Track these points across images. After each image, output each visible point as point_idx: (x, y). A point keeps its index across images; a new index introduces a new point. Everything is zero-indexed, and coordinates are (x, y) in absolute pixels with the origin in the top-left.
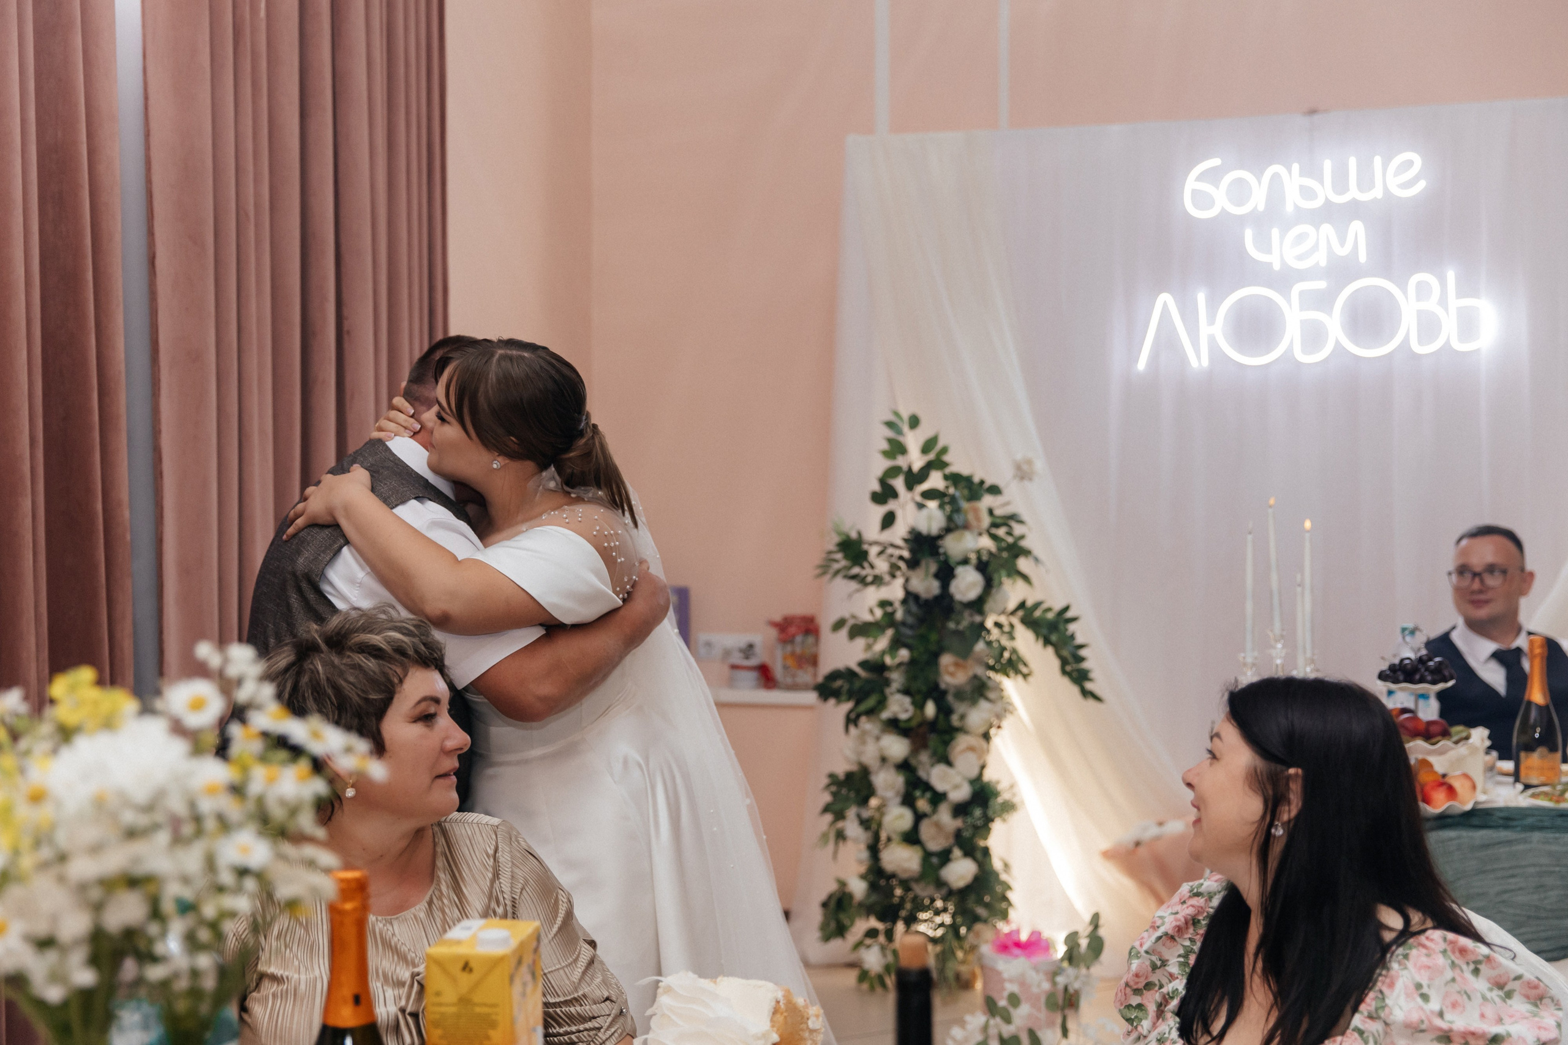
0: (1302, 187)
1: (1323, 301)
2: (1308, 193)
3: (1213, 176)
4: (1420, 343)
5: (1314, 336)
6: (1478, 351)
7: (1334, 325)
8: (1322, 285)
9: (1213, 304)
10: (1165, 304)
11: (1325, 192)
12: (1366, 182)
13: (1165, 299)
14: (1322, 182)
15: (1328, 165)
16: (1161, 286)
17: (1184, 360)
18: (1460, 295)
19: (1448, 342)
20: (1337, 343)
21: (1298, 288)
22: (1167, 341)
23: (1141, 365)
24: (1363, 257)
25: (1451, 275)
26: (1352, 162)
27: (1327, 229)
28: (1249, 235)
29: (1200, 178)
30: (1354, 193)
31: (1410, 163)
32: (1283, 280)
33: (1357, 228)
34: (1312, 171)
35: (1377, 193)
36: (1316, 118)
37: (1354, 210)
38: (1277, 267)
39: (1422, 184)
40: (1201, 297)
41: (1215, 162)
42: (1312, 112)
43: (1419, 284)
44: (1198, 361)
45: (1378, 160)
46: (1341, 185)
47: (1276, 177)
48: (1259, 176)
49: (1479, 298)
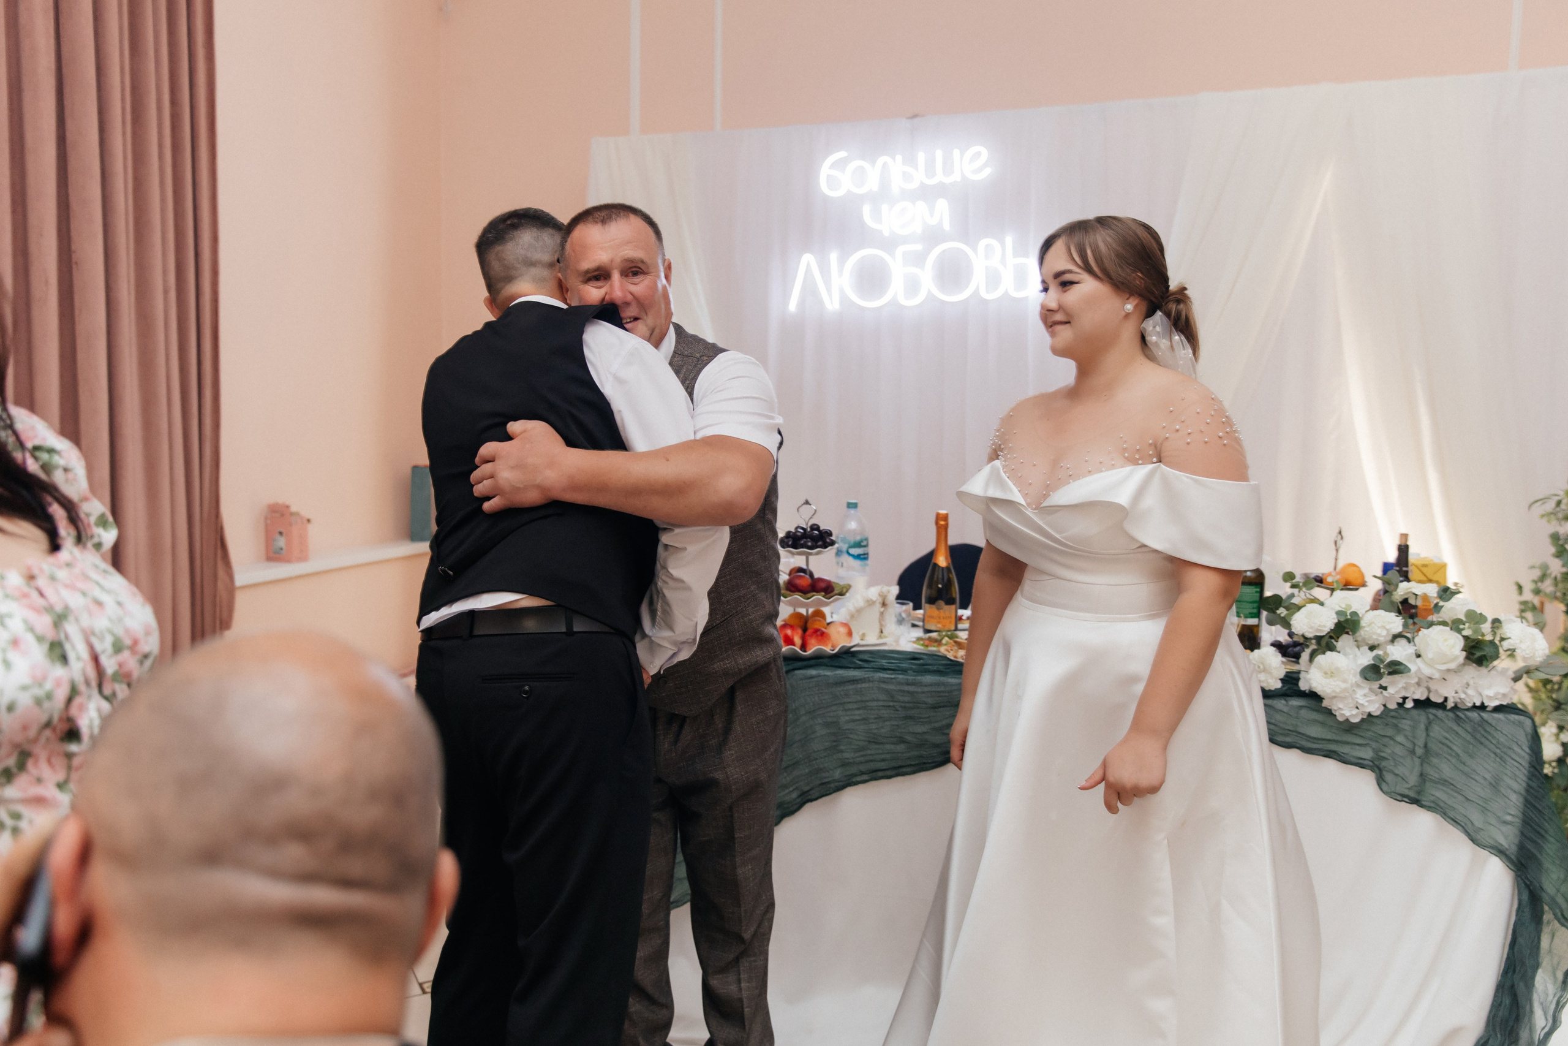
0: (904, 173)
1: (919, 259)
2: (907, 177)
3: (841, 164)
4: (988, 292)
5: (913, 286)
6: (1026, 298)
7: (927, 279)
8: (919, 247)
9: (842, 262)
10: (808, 265)
11: (919, 177)
12: (948, 169)
13: (808, 260)
14: (917, 169)
15: (921, 157)
16: (806, 247)
17: (821, 303)
18: (1016, 254)
19: (1006, 292)
20: (929, 291)
21: (901, 250)
22: (810, 289)
23: (792, 306)
24: (947, 226)
25: (1009, 240)
26: (939, 154)
27: (921, 205)
28: (866, 210)
29: (832, 166)
30: (939, 177)
31: (979, 154)
32: (890, 244)
33: (943, 206)
34: (911, 161)
35: (956, 177)
36: (916, 120)
37: (941, 190)
38: (886, 233)
39: (988, 171)
40: (834, 256)
41: (843, 154)
42: (915, 116)
43: (987, 246)
44: (832, 304)
45: (956, 152)
46: (930, 170)
47: (885, 164)
48: (873, 163)
49: (1028, 258)
